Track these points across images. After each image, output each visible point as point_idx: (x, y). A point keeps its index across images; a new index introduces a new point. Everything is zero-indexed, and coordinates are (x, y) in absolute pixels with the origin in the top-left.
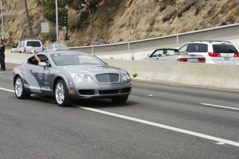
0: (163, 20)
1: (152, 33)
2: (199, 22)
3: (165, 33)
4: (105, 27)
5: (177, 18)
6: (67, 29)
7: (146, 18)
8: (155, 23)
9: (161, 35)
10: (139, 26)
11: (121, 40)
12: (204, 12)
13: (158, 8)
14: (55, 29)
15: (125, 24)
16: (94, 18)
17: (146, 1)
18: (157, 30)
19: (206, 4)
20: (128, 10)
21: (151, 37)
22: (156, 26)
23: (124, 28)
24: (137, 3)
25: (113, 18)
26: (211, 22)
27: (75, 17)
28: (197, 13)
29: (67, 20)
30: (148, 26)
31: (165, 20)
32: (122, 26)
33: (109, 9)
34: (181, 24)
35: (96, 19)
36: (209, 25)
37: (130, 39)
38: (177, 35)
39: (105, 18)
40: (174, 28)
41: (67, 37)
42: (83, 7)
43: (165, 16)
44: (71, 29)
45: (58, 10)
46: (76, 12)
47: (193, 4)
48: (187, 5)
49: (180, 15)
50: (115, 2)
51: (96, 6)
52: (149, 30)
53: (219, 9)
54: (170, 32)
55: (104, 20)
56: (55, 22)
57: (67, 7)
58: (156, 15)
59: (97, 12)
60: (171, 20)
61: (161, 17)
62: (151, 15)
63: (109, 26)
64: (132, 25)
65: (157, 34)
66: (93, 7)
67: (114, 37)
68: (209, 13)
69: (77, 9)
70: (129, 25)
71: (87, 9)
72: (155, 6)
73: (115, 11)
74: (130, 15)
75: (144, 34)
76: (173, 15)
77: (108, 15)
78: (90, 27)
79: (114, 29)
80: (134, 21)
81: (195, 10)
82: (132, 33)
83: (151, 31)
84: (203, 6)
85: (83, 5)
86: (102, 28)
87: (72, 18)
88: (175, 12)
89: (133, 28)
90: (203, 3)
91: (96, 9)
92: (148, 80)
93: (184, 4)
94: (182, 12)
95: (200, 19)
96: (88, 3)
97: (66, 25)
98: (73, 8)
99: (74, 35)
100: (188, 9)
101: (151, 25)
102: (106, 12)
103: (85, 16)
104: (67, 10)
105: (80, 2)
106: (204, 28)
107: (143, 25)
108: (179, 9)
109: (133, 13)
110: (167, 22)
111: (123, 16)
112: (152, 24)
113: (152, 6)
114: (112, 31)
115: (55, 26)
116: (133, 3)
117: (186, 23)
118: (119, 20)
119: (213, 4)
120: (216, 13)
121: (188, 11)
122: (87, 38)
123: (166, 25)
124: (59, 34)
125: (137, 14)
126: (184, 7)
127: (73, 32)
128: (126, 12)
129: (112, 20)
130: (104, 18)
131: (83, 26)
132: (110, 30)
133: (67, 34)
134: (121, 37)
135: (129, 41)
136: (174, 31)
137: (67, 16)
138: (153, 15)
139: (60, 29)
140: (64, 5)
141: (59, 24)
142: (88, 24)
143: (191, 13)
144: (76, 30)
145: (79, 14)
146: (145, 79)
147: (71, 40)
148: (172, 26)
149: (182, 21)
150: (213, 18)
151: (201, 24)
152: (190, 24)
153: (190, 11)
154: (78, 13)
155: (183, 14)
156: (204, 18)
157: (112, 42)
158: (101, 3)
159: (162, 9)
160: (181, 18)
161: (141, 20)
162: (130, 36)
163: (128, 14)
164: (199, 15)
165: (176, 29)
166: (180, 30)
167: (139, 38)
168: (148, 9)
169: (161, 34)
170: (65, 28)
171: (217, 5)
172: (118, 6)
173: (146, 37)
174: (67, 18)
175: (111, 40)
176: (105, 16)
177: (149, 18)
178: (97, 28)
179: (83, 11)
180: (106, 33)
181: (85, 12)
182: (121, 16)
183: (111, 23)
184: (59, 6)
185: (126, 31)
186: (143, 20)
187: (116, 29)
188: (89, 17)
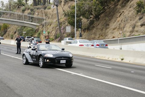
0: (140, 26)
1: (133, 33)
3: (142, 34)
4: (104, 30)
6: (81, 30)
7: (130, 24)
8: (136, 27)
9: (139, 35)
10: (125, 29)
11: (114, 37)
13: (138, 18)
14: (74, 30)
16: (97, 24)
17: (130, 14)
18: (137, 31)
20: (119, 19)
21: (132, 36)
22: (136, 29)
23: (116, 30)
24: (125, 15)
25: (109, 24)
29: (81, 25)
30: (131, 29)
31: (142, 25)
32: (114, 29)
33: (107, 19)
35: (99, 24)
37: (119, 36)
39: (104, 24)
41: (81, 35)
42: (91, 17)
43: (142, 23)
44: (83, 30)
45: (76, 19)
46: (87, 20)
50: (111, 14)
51: (99, 16)
52: (132, 32)
55: (103, 25)
56: (74, 26)
57: (81, 17)
58: (137, 22)
59: (100, 20)
61: (139, 24)
62: (133, 22)
63: (106, 29)
64: (121, 28)
65: (137, 34)
66: (97, 17)
67: (109, 35)
69: (88, 18)
70: (119, 28)
71: (94, 18)
72: (136, 16)
73: (110, 20)
74: (120, 22)
75: (128, 34)
77: (106, 22)
78: (95, 29)
79: (109, 31)
80: (122, 26)
82: (121, 33)
83: (133, 32)
85: (91, 16)
86: (102, 30)
87: (85, 24)
89: (121, 30)
91: (99, 18)
92: (130, 62)
96: (94, 15)
97: (81, 28)
98: (85, 18)
99: (85, 34)
101: (133, 28)
102: (105, 21)
103: (92, 23)
104: (81, 19)
105: (89, 14)
107: (128, 28)
109: (122, 21)
110: (143, 26)
111: (116, 23)
112: (134, 28)
113: (134, 17)
114: (108, 32)
115: (74, 28)
116: (122, 15)
118: (113, 25)
122: (93, 36)
123: (142, 29)
124: (76, 33)
125: (124, 21)
127: (85, 32)
128: (117, 20)
129: (109, 25)
131: (91, 28)
132: (107, 31)
133: (81, 33)
134: (114, 35)
135: (119, 38)
137: (81, 22)
138: (134, 22)
139: (77, 30)
140: (80, 16)
141: (76, 28)
142: (94, 27)
144: (86, 31)
145: (89, 21)
146: (129, 62)
147: (83, 37)
157: (108, 39)
158: (102, 15)
159: (140, 19)
161: (126, 25)
162: (119, 35)
163: (118, 22)
167: (125, 37)
168: (132, 18)
169: (139, 34)
170: (80, 29)
172: (112, 17)
173: (129, 36)
174: (81, 23)
175: (108, 37)
176: (104, 23)
177: (132, 24)
178: (99, 30)
179: (91, 19)
180: (104, 33)
181: (92, 20)
182: (114, 23)
183: (108, 27)
184: (77, 17)
185: (117, 32)
186: (128, 25)
187: (111, 31)
188: (95, 23)
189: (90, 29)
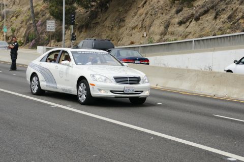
1: (166, 37)
2: (218, 27)
3: (180, 38)
4: (116, 29)
5: (194, 22)
6: (74, 29)
7: (160, 21)
8: (170, 26)
9: (176, 40)
10: (152, 28)
11: (132, 43)
12: (224, 17)
13: (174, 10)
14: (62, 28)
15: (137, 25)
16: (104, 19)
17: (162, 3)
18: (172, 34)
19: (227, 8)
20: (141, 10)
21: (164, 41)
22: (171, 29)
23: (136, 30)
24: (152, 3)
25: (125, 19)
26: (231, 28)
27: (84, 16)
28: (216, 18)
29: (74, 19)
30: (162, 28)
31: (180, 23)
32: (133, 28)
33: (121, 9)
34: (198, 29)
35: (106, 19)
36: (228, 31)
37: (142, 42)
38: (193, 40)
39: (116, 18)
40: (190, 33)
41: (73, 37)
42: (92, 6)
43: (181, 19)
44: (78, 29)
45: (66, 8)
46: (85, 10)
47: (212, 8)
48: (205, 8)
49: (197, 19)
50: (127, 2)
51: (108, 5)
52: (164, 34)
53: (241, 14)
54: (186, 37)
55: (114, 21)
56: (62, 20)
57: (75, 5)
58: (172, 17)
59: (108, 11)
60: (188, 23)
61: (176, 20)
62: (166, 17)
63: (120, 27)
64: (145, 27)
65: (173, 38)
66: (103, 6)
67: (125, 39)
68: (230, 18)
69: (86, 7)
70: (142, 27)
71: (97, 8)
72: (171, 7)
73: (127, 11)
74: (143, 16)
75: (157, 37)
76: (190, 18)
77: (119, 15)
78: (99, 27)
79: (125, 31)
80: (147, 23)
81: (214, 14)
82: (145, 35)
83: (165, 35)
84: (223, 10)
85: (93, 3)
86: (112, 29)
87: (81, 17)
88: (193, 15)
89: (145, 31)
90: (224, 7)
91: (107, 8)
92: (158, 87)
93: (203, 7)
94: (200, 16)
95: (219, 23)
96: (98, 2)
97: (73, 24)
98: (82, 6)
99: (82, 34)
100: (206, 12)
101: (165, 28)
102: (118, 13)
103: (94, 16)
104: (75, 8)
106: (223, 34)
107: (157, 28)
108: (196, 12)
109: (146, 14)
110: (183, 25)
111: (136, 17)
112: (167, 27)
113: (168, 8)
114: (123, 33)
115: (61, 25)
116: (147, 3)
117: (204, 27)
118: (132, 20)
119: (234, 9)
120: (237, 18)
121: (206, 15)
123: (181, 29)
124: (65, 34)
125: (151, 15)
126: (202, 10)
128: (139, 12)
129: (124, 21)
130: (114, 18)
131: (92, 25)
132: (121, 31)
133: (73, 34)
134: (132, 39)
135: (141, 44)
136: (191, 35)
137: (75, 14)
138: (168, 17)
139: (66, 28)
141: (66, 23)
142: (97, 23)
143: (210, 17)
144: (84, 30)
145: (88, 13)
146: (155, 86)
148: (188, 30)
149: (199, 25)
150: (234, 24)
151: (220, 29)
152: (208, 30)
153: (209, 15)
154: (87, 11)
155: (200, 18)
156: (224, 23)
157: (123, 45)
158: (113, 3)
159: (178, 12)
160: (199, 22)
161: (155, 22)
162: (142, 38)
163: (141, 16)
164: (218, 20)
165: (192, 33)
166: (197, 35)
167: (151, 42)
168: (164, 10)
169: (175, 38)
170: (72, 26)
171: (239, 10)
172: (130, 7)
173: (159, 41)
174: (74, 16)
175: (122, 42)
176: (116, 16)
177: (164, 20)
178: (107, 29)
179: (93, 9)
180: (116, 35)
181: (95, 11)
182: (133, 17)
183: (122, 24)
184: (66, 3)
185: (138, 34)
186: (157, 22)
187: (127, 31)
188: (99, 17)
189: (90, 27)
